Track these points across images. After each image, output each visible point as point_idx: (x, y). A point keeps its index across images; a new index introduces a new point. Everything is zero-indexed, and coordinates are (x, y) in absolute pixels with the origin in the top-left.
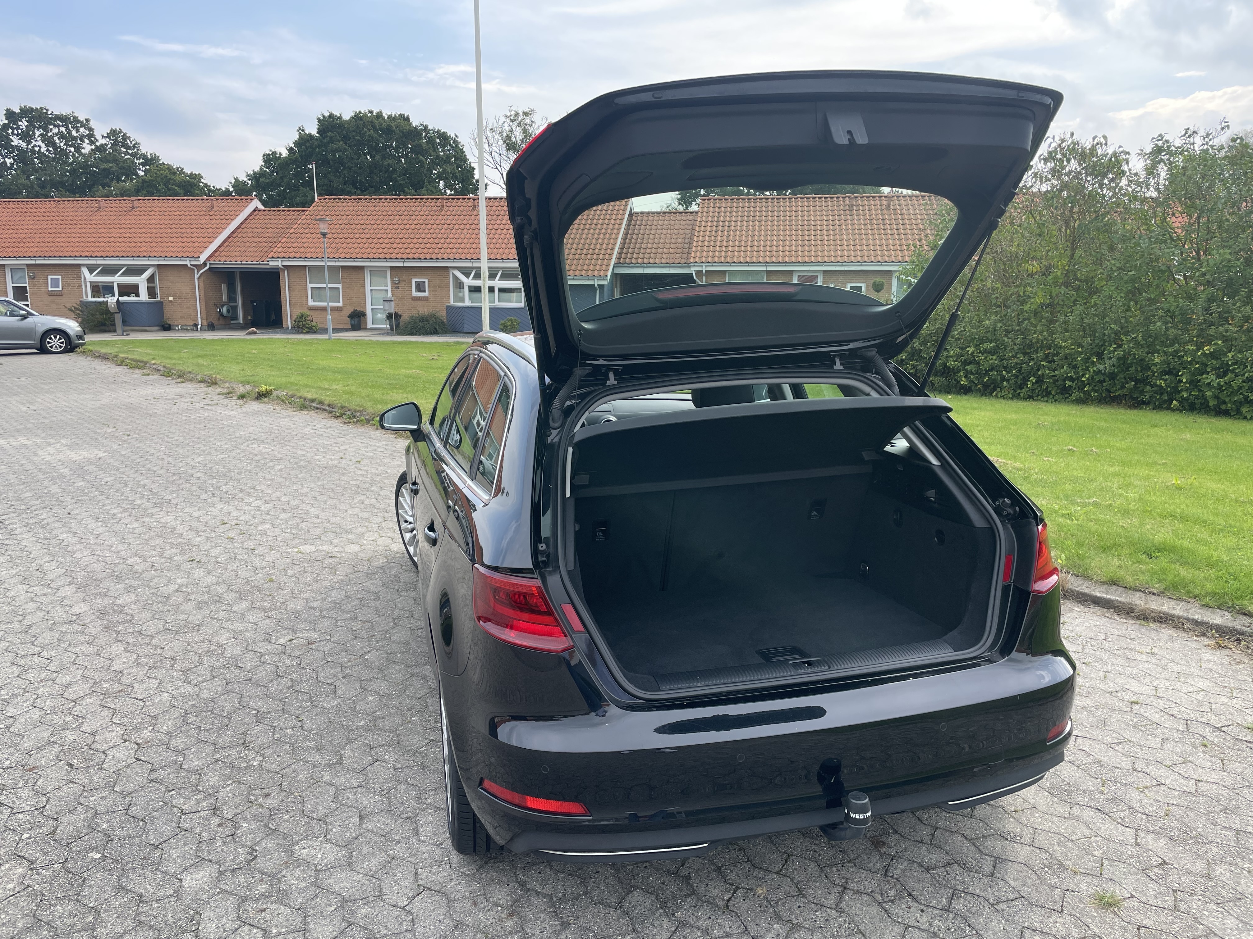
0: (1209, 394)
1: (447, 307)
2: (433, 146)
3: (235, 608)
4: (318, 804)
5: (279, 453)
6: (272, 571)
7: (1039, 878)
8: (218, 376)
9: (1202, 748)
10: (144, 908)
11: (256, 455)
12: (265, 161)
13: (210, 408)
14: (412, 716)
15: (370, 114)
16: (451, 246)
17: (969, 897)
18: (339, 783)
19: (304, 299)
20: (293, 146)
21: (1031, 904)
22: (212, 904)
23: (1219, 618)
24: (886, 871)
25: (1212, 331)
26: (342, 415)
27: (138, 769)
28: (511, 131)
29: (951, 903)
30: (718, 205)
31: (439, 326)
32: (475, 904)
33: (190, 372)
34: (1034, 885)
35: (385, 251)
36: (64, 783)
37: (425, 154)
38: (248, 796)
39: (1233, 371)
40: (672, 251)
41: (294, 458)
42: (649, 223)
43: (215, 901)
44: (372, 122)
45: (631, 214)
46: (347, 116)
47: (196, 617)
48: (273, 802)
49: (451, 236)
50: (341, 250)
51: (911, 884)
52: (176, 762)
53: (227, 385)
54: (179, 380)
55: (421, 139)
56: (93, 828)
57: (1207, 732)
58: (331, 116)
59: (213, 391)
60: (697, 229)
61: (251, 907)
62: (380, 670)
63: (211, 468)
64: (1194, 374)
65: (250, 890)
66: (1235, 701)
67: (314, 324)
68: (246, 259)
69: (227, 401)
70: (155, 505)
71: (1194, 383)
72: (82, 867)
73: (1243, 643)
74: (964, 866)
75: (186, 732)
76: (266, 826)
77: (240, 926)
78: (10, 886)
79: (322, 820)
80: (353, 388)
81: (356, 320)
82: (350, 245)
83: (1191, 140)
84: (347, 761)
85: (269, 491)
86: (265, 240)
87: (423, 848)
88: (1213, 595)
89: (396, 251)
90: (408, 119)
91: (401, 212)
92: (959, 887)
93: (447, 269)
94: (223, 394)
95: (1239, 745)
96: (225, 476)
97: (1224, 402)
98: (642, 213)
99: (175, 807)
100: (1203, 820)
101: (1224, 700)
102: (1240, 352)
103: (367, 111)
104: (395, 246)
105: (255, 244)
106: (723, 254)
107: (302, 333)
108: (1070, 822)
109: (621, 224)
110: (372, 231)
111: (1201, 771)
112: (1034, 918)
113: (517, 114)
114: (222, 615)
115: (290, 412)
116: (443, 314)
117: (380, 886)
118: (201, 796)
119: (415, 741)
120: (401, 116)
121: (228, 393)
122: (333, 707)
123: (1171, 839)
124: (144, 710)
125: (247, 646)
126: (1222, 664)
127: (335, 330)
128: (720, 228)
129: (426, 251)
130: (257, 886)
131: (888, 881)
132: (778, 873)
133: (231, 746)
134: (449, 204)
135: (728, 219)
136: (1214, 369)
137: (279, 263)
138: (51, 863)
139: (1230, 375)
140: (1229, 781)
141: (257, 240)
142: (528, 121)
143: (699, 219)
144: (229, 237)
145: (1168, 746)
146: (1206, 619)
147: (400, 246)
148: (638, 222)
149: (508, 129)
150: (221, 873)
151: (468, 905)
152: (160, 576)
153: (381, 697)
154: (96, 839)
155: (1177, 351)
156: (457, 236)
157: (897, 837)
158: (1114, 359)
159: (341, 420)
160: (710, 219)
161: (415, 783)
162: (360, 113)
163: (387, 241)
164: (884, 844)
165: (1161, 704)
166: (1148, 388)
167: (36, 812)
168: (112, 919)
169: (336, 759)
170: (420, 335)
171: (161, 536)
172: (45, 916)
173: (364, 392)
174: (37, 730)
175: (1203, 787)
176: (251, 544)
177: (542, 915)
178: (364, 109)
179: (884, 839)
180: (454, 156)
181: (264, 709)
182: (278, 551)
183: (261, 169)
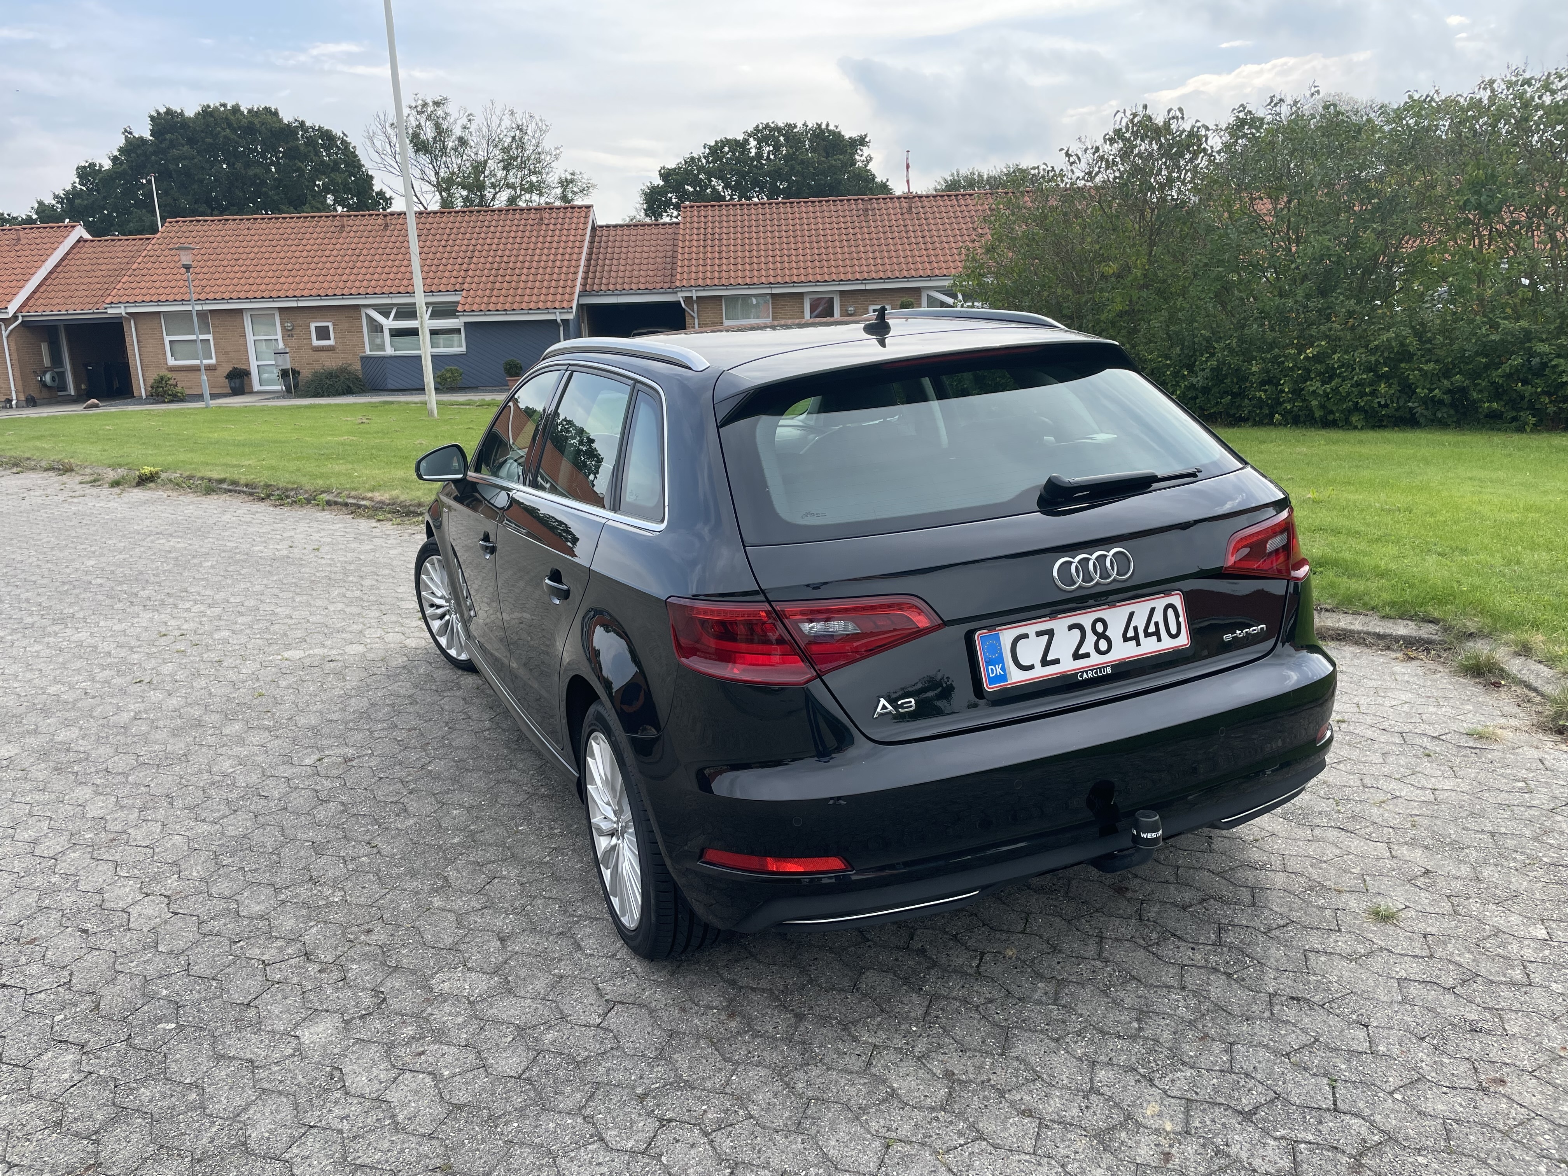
0: (1314, 403)
1: (362, 358)
2: (315, 149)
3: (226, 731)
4: (439, 932)
5: (201, 547)
6: (257, 684)
7: (1305, 902)
8: (72, 461)
9: (1426, 759)
10: (261, 1074)
11: (170, 552)
12: (80, 176)
13: (75, 500)
14: (517, 826)
15: (222, 109)
16: (360, 277)
17: (1237, 929)
18: (456, 907)
19: (160, 356)
20: (117, 154)
21: (1305, 927)
22: (351, 1056)
23: (1402, 629)
24: (1140, 915)
25: (1313, 331)
26: (268, 496)
27: (180, 924)
28: (419, 126)
29: (1220, 938)
30: (703, 213)
31: (354, 383)
32: (684, 1010)
33: (28, 459)
34: (1301, 909)
35: (270, 287)
36: (84, 951)
37: (305, 157)
38: (344, 934)
39: (1339, 376)
40: (651, 273)
41: (224, 551)
42: (618, 238)
43: (353, 1052)
44: (227, 119)
45: (594, 229)
46: (190, 113)
47: (178, 746)
48: (379, 936)
49: (359, 264)
50: (207, 289)
51: (1171, 925)
52: (229, 910)
53: (88, 471)
54: (15, 470)
55: (297, 139)
56: (151, 998)
57: (1426, 742)
58: (169, 112)
59: (73, 481)
60: (680, 244)
61: (405, 1054)
62: (454, 780)
63: (113, 572)
64: (1296, 382)
65: (394, 1034)
66: (1444, 709)
67: (179, 389)
68: (73, 307)
69: (95, 491)
70: (54, 622)
71: (1297, 392)
72: (155, 1042)
73: (1433, 652)
74: (1220, 899)
75: (227, 876)
76: (384, 964)
77: (400, 1075)
78: (66, 1076)
79: (453, 949)
80: (273, 462)
81: (238, 381)
82: (220, 282)
83: (1278, 109)
84: (456, 884)
85: (208, 592)
86: (97, 280)
87: (593, 962)
88: (1393, 604)
89: (285, 287)
90: (276, 114)
91: (286, 236)
92: (1223, 921)
93: (357, 307)
94: (87, 483)
95: (1464, 752)
96: (137, 580)
97: (1332, 412)
98: (608, 226)
99: (251, 959)
100: (1452, 825)
101: (1431, 709)
102: (1346, 352)
103: (218, 104)
104: (282, 280)
105: (84, 287)
106: (717, 274)
107: (164, 402)
108: (1316, 844)
109: (583, 241)
110: (248, 262)
111: (1433, 780)
112: (1314, 941)
113: (425, 104)
114: (211, 740)
115: (191, 498)
116: (358, 366)
117: (558, 1008)
118: (280, 943)
119: (533, 852)
120: (267, 110)
121: (94, 481)
122: (410, 827)
123: (1426, 847)
124: (155, 858)
125: (263, 772)
126: (1416, 675)
127: (213, 396)
128: (709, 242)
129: (326, 285)
130: (400, 1028)
131: (1146, 925)
132: (1023, 932)
133: (294, 884)
134: (351, 223)
135: (717, 230)
136: (1320, 374)
137: (122, 311)
138: (110, 1043)
139: (1337, 380)
140: (1464, 786)
141: (86, 280)
142: (440, 113)
143: (681, 232)
144: (45, 279)
145: (1391, 759)
146: (1388, 631)
147: (290, 280)
148: (604, 238)
149: (414, 124)
150: (347, 1022)
151: (676, 1012)
152: (102, 704)
153: (469, 810)
154: (159, 1008)
155: (1276, 357)
156: (366, 264)
157: (1139, 880)
158: (1208, 370)
159: (268, 502)
160: (695, 231)
161: (553, 895)
162: (209, 107)
163: (271, 274)
164: (1127, 889)
165: (1369, 720)
166: (1246, 401)
167: (61, 989)
168: (224, 1093)
169: (440, 883)
170: (328, 396)
171: (81, 657)
172: (129, 1102)
173: (292, 466)
174: (16, 896)
175: (1441, 796)
176: (215, 657)
177: (769, 1011)
178: (214, 102)
179: (1125, 884)
180: (345, 162)
181: (319, 839)
182: (255, 660)
183: (74, 187)
